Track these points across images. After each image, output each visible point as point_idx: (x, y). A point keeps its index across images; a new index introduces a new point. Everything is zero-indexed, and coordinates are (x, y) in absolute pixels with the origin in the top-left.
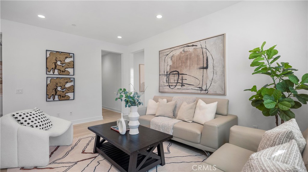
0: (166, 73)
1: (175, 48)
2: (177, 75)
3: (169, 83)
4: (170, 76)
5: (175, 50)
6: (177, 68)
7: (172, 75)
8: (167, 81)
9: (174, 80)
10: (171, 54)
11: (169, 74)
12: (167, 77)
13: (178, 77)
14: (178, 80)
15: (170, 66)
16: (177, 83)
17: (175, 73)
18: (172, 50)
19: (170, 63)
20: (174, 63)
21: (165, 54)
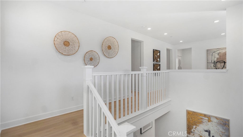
0: (213, 62)
1: (222, 49)
2: (224, 63)
3: (216, 67)
4: (217, 63)
5: (221, 49)
6: (223, 59)
7: (219, 63)
8: (214, 66)
9: (221, 66)
10: (218, 52)
11: (216, 63)
12: (215, 64)
13: (224, 64)
14: (224, 66)
15: (217, 58)
16: (223, 67)
17: (221, 62)
18: (219, 49)
19: (217, 56)
20: (220, 56)
21: (212, 51)
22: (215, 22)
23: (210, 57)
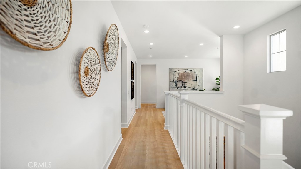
0: (175, 81)
1: (181, 69)
3: (177, 86)
6: (181, 79)
8: (175, 85)
9: (180, 85)
10: (178, 72)
11: (177, 82)
13: (182, 83)
16: (182, 86)
17: (180, 81)
18: (179, 70)
19: (178, 76)
20: (180, 76)
21: (174, 71)
22: (200, 45)
23: (172, 76)
